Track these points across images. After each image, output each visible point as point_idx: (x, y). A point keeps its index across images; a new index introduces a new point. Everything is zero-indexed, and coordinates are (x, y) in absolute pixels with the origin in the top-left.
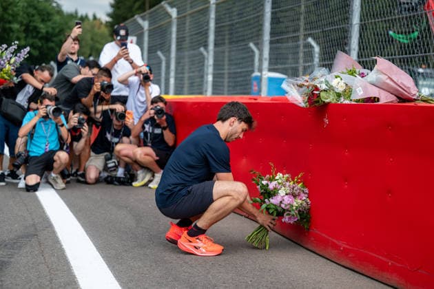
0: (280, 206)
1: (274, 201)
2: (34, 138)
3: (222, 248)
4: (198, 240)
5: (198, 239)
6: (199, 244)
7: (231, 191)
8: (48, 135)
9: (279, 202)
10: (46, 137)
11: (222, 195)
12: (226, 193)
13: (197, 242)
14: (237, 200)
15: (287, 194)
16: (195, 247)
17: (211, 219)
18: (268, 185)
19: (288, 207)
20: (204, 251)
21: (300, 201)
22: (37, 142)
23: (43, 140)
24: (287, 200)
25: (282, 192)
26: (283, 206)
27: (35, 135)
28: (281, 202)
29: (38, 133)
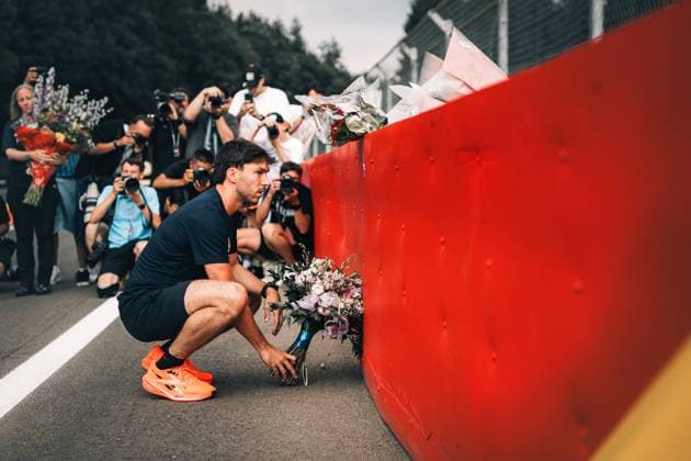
0: (316, 311)
1: (306, 303)
2: (114, 222)
3: (212, 388)
4: (171, 375)
5: (171, 372)
6: (173, 381)
7: (216, 298)
8: (132, 218)
9: (312, 305)
10: (129, 221)
11: (202, 304)
12: (208, 303)
13: (170, 379)
14: (225, 314)
15: (326, 291)
16: (168, 386)
17: (187, 344)
18: (293, 278)
19: (328, 312)
20: (181, 392)
21: (349, 301)
22: (118, 227)
23: (126, 225)
24: (327, 300)
25: (317, 289)
26: (320, 310)
27: (115, 218)
28: (317, 305)
29: (119, 215)
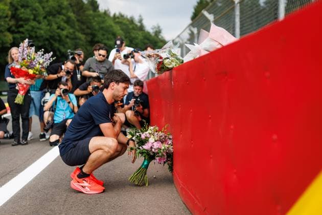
0: (151, 150)
1: (146, 147)
2: (56, 111)
3: (103, 188)
5: (84, 180)
6: (85, 184)
7: (103, 145)
8: (64, 109)
9: (149, 148)
10: (63, 110)
11: (97, 148)
12: (99, 147)
13: (83, 183)
14: (107, 153)
15: (156, 141)
16: (82, 186)
18: (140, 135)
19: (157, 151)
21: (167, 146)
22: (58, 114)
23: (62, 112)
24: (156, 145)
25: (152, 140)
26: (153, 150)
27: (57, 109)
28: (151, 148)
29: (58, 108)
